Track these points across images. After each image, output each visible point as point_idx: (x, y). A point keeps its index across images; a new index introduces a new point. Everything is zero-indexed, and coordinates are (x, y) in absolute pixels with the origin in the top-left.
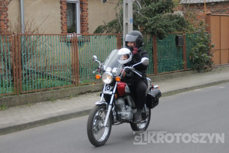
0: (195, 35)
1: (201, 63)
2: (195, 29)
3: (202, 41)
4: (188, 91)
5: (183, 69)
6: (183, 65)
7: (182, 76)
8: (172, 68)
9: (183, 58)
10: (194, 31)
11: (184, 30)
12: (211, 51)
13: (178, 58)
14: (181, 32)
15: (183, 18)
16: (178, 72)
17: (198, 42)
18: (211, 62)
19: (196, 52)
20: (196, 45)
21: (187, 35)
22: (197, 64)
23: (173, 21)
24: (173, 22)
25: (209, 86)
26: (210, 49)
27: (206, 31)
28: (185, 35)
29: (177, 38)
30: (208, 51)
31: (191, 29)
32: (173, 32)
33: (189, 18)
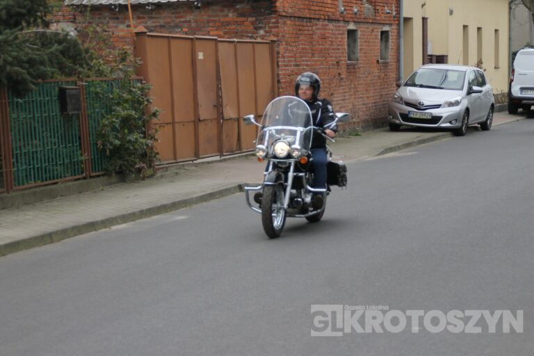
0: (108, 86)
1: (128, 158)
2: (109, 71)
3: (126, 101)
4: (95, 230)
5: (82, 173)
6: (82, 162)
7: (80, 193)
8: (53, 171)
9: (80, 144)
10: (106, 76)
11: (80, 73)
12: (153, 126)
13: (68, 145)
14: (74, 78)
15: (76, 41)
16: (69, 181)
17: (118, 104)
18: (153, 155)
19: (114, 129)
20: (111, 110)
21: (89, 86)
22: (117, 161)
23: (50, 48)
24: (51, 52)
25: (149, 217)
26: (148, 121)
27: (137, 75)
28: (83, 85)
29: (62, 92)
30: (144, 126)
31: (99, 70)
32: (52, 78)
33: (90, 42)
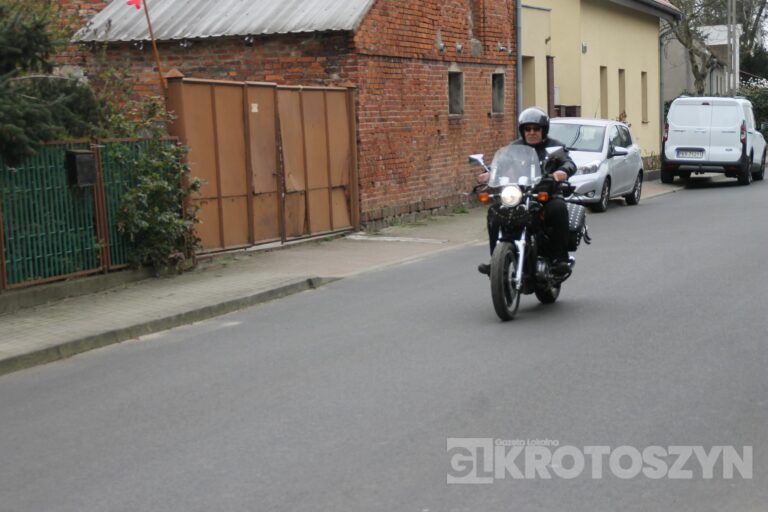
0: (131, 149)
1: (159, 245)
2: (132, 130)
3: (156, 169)
4: (117, 341)
5: (98, 265)
6: (98, 252)
7: (96, 292)
8: (59, 263)
9: (95, 227)
10: (128, 136)
11: (94, 132)
12: (191, 202)
13: (79, 229)
14: (85, 140)
15: (87, 90)
16: (82, 276)
17: (146, 173)
18: (193, 241)
19: (140, 206)
20: (137, 182)
21: (106, 150)
22: (145, 249)
23: (54, 99)
24: (55, 105)
25: (190, 323)
26: (185, 196)
27: (171, 134)
28: (98, 149)
29: (71, 159)
30: (180, 202)
31: (119, 128)
32: (56, 139)
33: (107, 91)
